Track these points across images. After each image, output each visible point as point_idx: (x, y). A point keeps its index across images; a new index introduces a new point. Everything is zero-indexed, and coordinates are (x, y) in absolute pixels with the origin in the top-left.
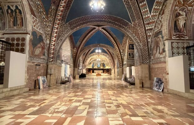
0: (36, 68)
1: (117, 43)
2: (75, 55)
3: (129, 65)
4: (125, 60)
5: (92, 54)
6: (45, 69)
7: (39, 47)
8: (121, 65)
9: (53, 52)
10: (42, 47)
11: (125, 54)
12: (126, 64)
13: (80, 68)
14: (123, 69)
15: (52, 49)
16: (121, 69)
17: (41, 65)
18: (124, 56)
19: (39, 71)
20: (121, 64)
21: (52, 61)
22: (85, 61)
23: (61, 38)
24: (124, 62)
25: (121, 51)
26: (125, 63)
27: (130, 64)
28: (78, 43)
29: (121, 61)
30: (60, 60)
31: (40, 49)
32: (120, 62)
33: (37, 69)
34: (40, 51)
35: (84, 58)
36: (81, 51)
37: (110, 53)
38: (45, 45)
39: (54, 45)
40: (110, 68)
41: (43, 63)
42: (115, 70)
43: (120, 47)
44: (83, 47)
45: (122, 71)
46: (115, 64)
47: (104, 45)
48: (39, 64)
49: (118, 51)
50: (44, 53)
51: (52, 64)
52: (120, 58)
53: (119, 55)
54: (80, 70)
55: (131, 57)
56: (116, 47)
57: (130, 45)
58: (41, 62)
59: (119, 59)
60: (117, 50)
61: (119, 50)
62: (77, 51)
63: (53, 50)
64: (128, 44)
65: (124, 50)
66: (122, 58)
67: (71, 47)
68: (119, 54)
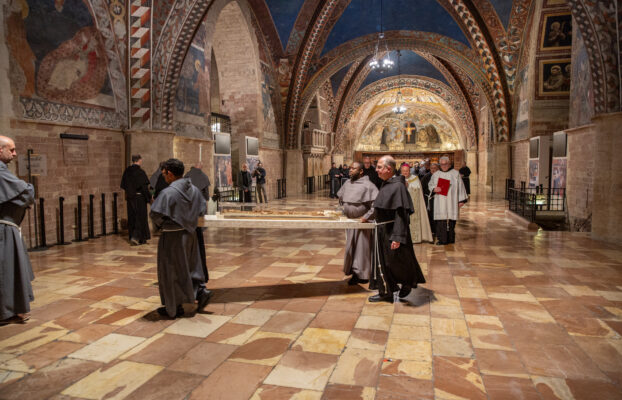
0: (63, 150)
1: (485, 17)
2: (283, 90)
3: (544, 128)
4: (522, 103)
5: (371, 87)
6: (116, 156)
7: (75, 57)
8: (502, 132)
9: (147, 75)
10: (92, 54)
11: (522, 75)
12: (526, 121)
13: (317, 149)
14: (511, 150)
15: (137, 60)
16: (505, 147)
17: (93, 137)
18: (517, 83)
19: (83, 164)
20: (502, 123)
21: (146, 116)
22: (341, 121)
23: (179, 7)
24: (520, 112)
25: (507, 58)
26: (523, 116)
27: (547, 123)
28: (296, 35)
29: (503, 110)
30: (202, 115)
31: (82, 65)
32: (500, 114)
33: (71, 155)
34: (79, 72)
35: (336, 106)
36: (310, 73)
37: (457, 78)
38: (108, 45)
39: (145, 42)
40: (460, 147)
41: (105, 126)
42: (481, 154)
43: (497, 41)
44: (319, 52)
45: (506, 159)
46: (480, 126)
47: (416, 34)
48: (83, 133)
49: (488, 62)
50: (107, 81)
51: (145, 132)
52: (498, 96)
53: (493, 79)
54: (317, 161)
55: (557, 85)
56: (478, 38)
57: (551, 20)
58: (93, 125)
59: (491, 99)
60: (484, 54)
61: (495, 52)
62: (295, 72)
63: (146, 65)
64: (543, 14)
65: (518, 55)
66: (507, 96)
67: (263, 57)
68: (496, 74)
